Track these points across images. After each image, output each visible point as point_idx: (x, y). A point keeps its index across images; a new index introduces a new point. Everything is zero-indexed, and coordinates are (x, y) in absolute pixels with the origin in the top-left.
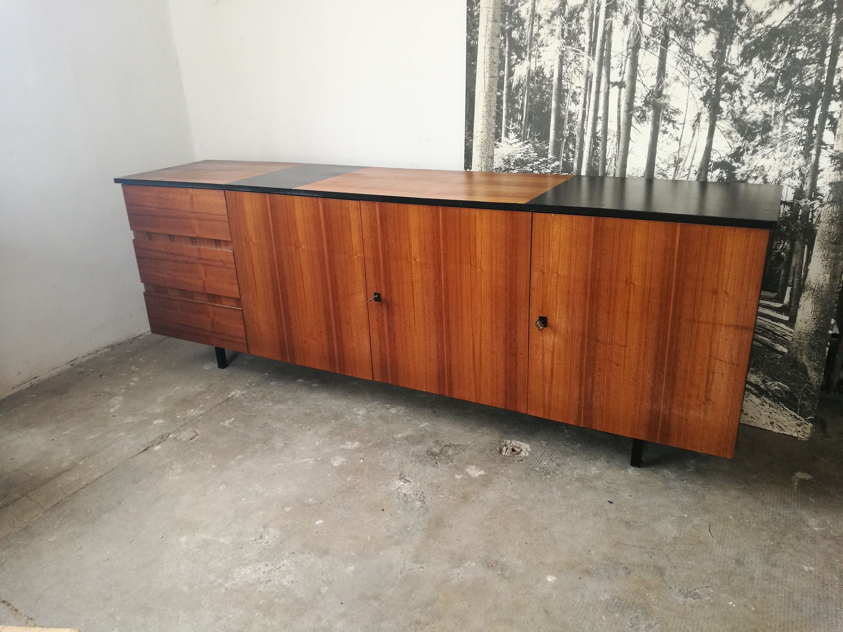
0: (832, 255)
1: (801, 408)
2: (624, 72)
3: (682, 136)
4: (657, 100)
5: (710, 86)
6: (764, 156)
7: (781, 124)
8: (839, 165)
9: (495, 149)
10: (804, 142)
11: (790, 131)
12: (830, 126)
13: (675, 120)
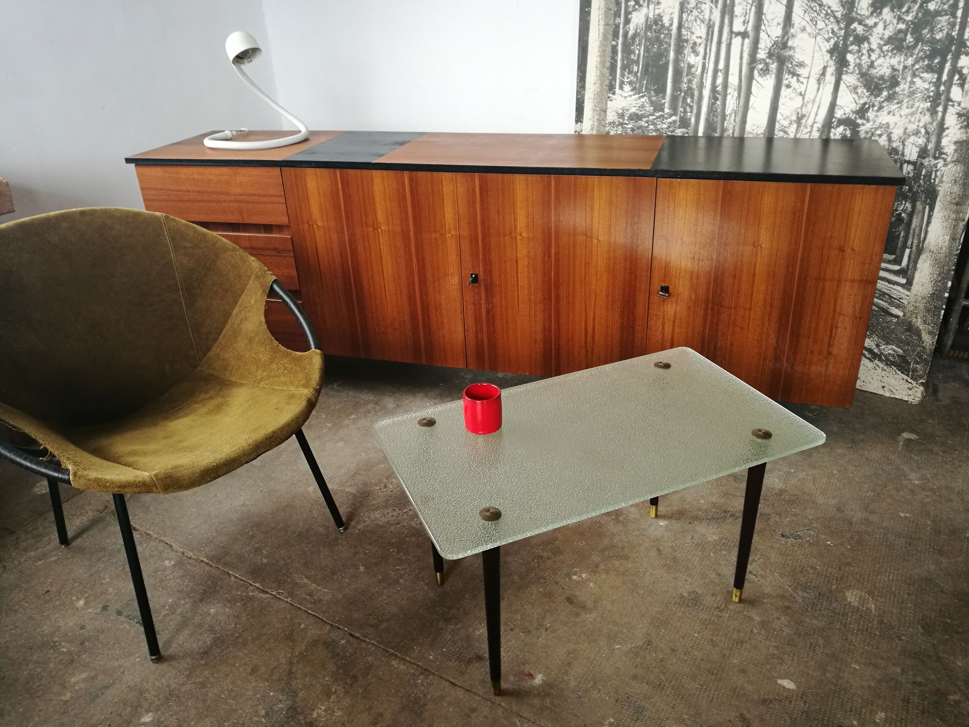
0: (953, 216)
1: (913, 371)
2: (748, 21)
3: (806, 91)
4: (782, 52)
5: (838, 38)
6: (889, 113)
7: (909, 79)
8: (965, 123)
9: (609, 103)
10: (931, 99)
11: (918, 86)
12: (958, 82)
13: (800, 73)
